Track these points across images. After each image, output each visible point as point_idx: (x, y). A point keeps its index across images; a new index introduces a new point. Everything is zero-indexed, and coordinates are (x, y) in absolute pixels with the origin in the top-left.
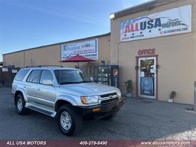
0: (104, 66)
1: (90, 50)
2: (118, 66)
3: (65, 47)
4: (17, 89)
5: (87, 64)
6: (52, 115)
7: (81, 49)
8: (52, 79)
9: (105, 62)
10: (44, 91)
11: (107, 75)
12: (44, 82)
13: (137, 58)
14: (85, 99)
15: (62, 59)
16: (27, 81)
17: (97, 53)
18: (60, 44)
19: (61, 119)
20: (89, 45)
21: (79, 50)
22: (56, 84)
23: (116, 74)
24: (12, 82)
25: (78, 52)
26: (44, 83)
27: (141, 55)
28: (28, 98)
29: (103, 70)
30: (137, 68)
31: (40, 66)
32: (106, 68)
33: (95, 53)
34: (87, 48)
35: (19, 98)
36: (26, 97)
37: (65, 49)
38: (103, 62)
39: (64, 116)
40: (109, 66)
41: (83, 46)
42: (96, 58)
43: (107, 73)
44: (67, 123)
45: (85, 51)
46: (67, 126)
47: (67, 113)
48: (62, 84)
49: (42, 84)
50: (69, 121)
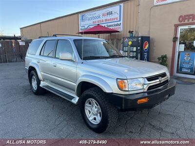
0: (131, 37)
1: (113, 19)
2: (149, 37)
3: (83, 16)
4: (31, 64)
5: (108, 36)
6: (73, 101)
7: (101, 19)
8: (71, 52)
9: (134, 33)
10: (62, 68)
11: (135, 49)
12: (61, 55)
13: (176, 26)
14: (124, 83)
15: (80, 31)
16: (40, 54)
17: (121, 22)
18: (78, 13)
19: (86, 107)
20: (111, 13)
21: (99, 19)
22: (78, 58)
23: (146, 48)
24: (25, 56)
25: (98, 22)
26: (61, 57)
27: (183, 22)
28: (43, 76)
29: (130, 43)
30: (175, 39)
31: (55, 36)
32: (135, 40)
33: (119, 23)
34: (109, 17)
35: (33, 75)
36: (40, 74)
37: (82, 19)
38: (131, 32)
39: (90, 103)
40: (138, 37)
41: (103, 15)
42: (120, 29)
43: (135, 46)
44: (94, 115)
45: (106, 20)
46: (95, 119)
47: (94, 101)
48: (85, 59)
49: (58, 58)
50: (97, 112)
